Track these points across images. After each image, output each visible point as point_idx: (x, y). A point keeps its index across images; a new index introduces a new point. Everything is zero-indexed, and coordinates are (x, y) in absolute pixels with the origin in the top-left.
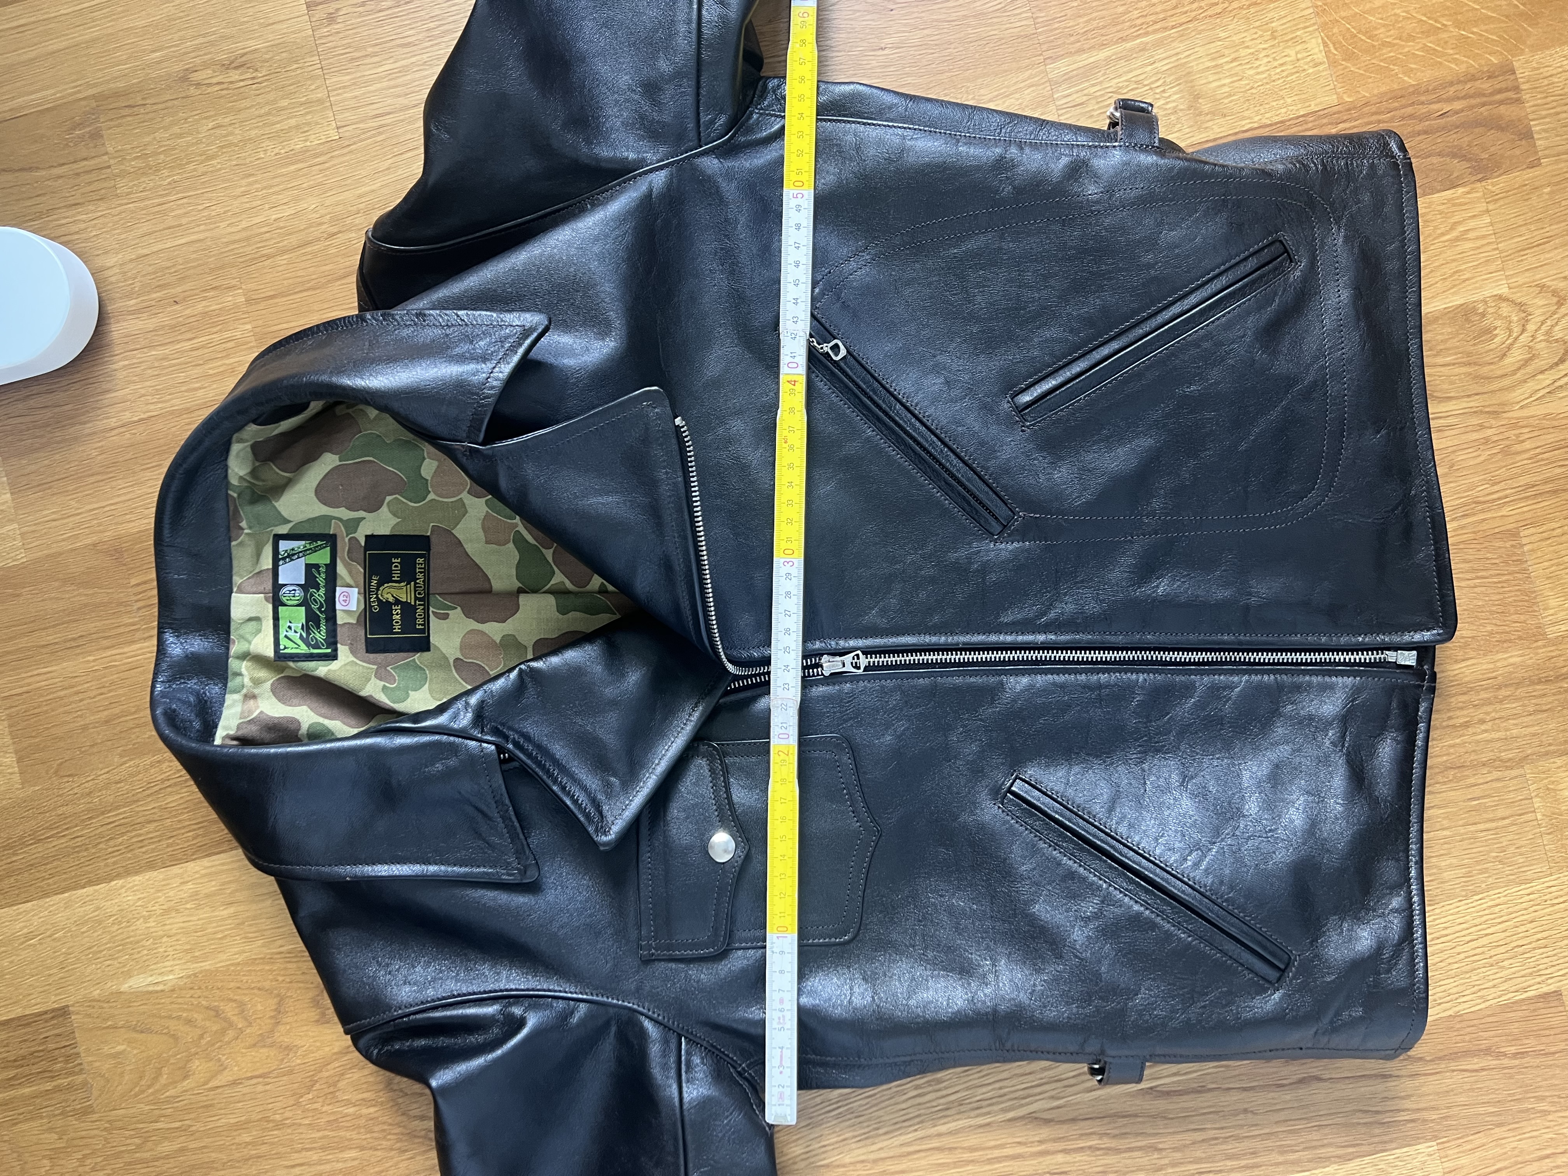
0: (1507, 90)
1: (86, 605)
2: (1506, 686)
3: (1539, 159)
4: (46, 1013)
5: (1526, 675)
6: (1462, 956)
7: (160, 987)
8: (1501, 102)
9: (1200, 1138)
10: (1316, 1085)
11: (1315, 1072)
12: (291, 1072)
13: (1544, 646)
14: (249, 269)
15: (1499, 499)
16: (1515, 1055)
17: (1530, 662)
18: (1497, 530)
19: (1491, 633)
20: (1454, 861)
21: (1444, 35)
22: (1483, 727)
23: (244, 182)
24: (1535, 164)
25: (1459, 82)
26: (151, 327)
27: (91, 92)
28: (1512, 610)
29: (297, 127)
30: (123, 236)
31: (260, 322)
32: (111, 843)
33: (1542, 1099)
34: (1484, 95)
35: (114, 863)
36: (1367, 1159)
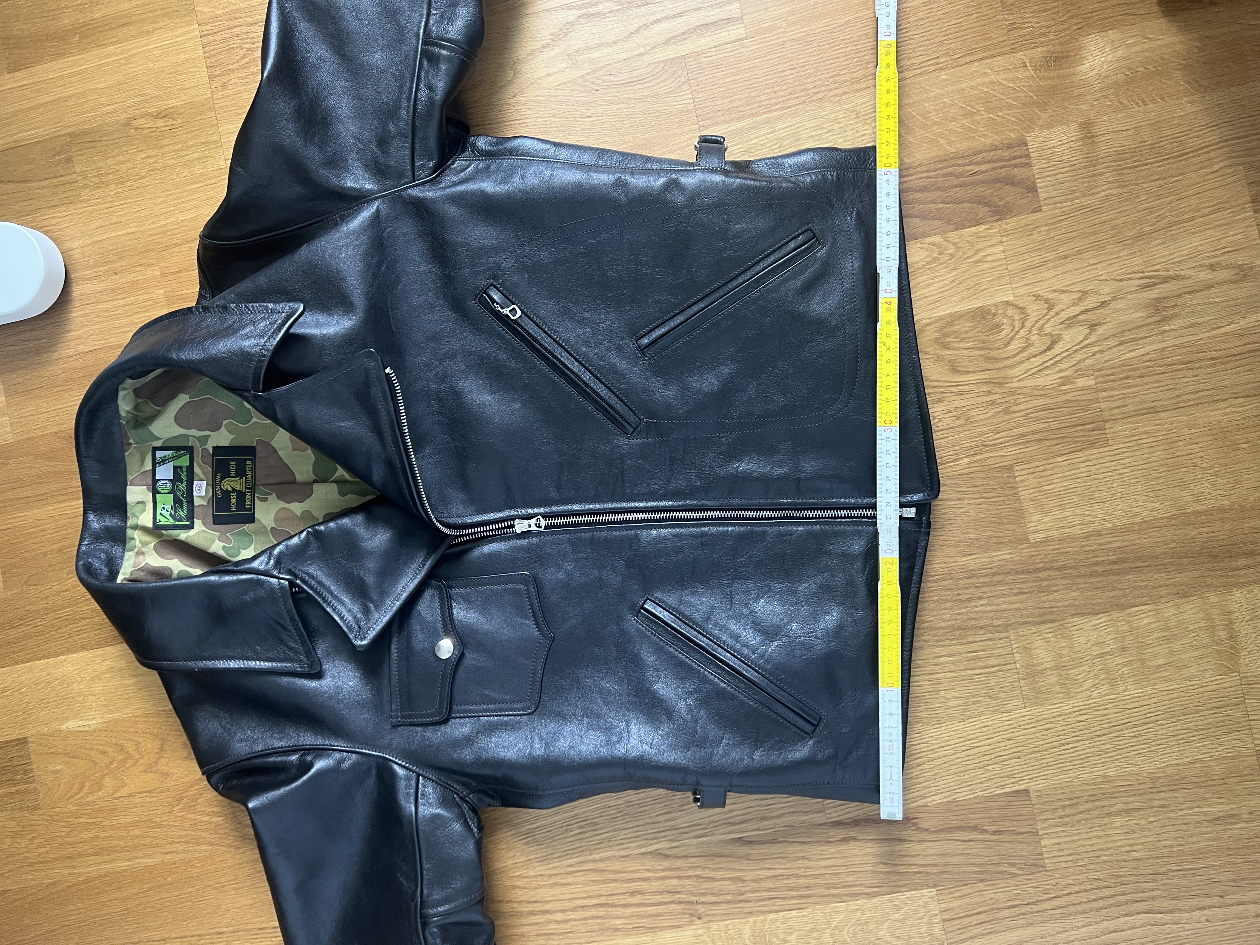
0: (1020, 157)
1: (50, 473)
2: (998, 574)
3: (1040, 207)
4: (12, 741)
5: (1014, 567)
6: (959, 760)
7: (86, 729)
8: (1015, 166)
9: (771, 875)
10: (853, 843)
11: (853, 834)
12: (168, 790)
13: (1027, 548)
14: (164, 253)
15: (1000, 443)
16: (994, 833)
17: (1017, 559)
18: (997, 465)
19: (990, 537)
20: (957, 694)
21: (978, 118)
22: (982, 602)
23: (163, 194)
24: (1038, 210)
25: (986, 151)
26: (99, 289)
27: (67, 131)
28: (1005, 521)
29: (199, 159)
30: (83, 229)
31: (169, 289)
32: (60, 631)
33: (1014, 865)
34: (1004, 160)
35: (61, 645)
36: (887, 897)
